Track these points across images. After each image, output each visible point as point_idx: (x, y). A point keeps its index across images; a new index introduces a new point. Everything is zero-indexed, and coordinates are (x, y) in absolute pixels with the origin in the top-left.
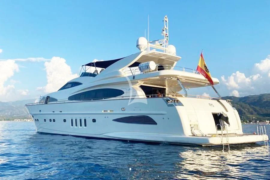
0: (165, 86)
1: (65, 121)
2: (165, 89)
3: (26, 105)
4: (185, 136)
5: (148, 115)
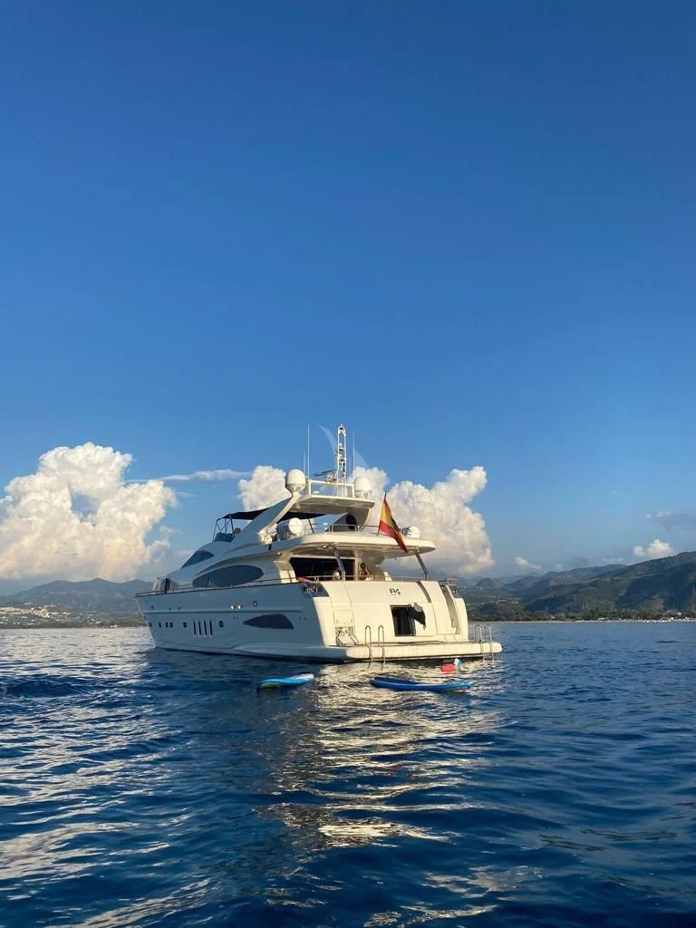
1: (185, 625)
3: (137, 596)
4: (322, 647)
5: (283, 613)
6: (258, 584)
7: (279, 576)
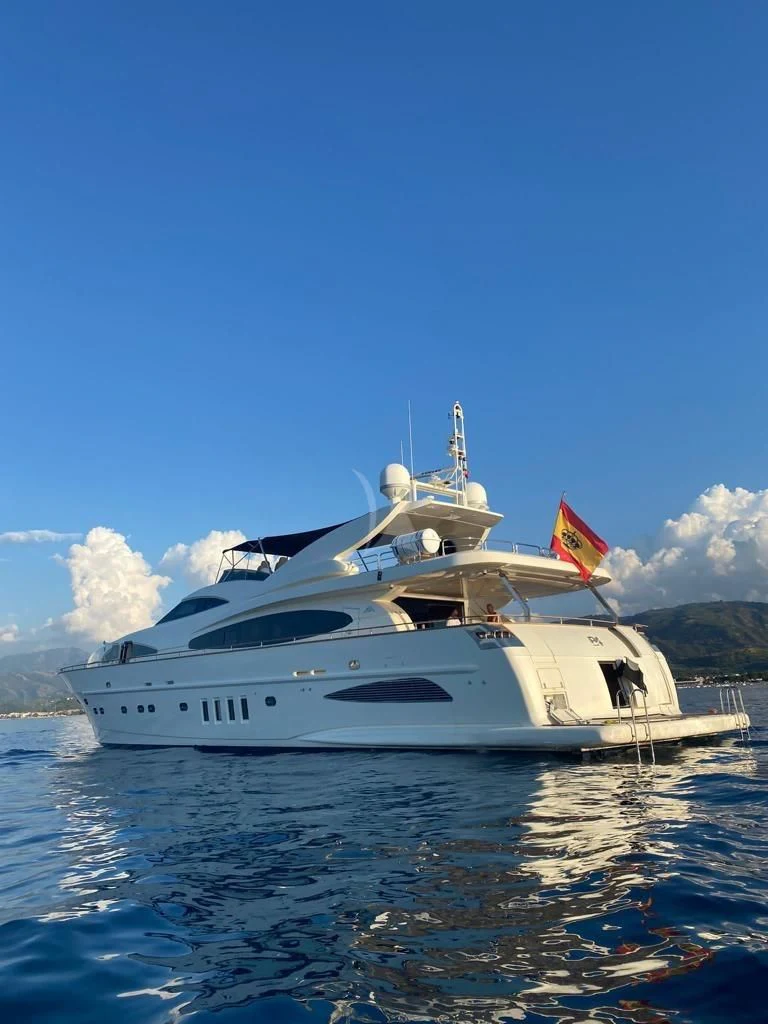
0: (462, 596)
1: (184, 707)
2: (463, 603)
3: (62, 671)
4: (532, 728)
5: (425, 677)
6: (344, 635)
7: (391, 620)
